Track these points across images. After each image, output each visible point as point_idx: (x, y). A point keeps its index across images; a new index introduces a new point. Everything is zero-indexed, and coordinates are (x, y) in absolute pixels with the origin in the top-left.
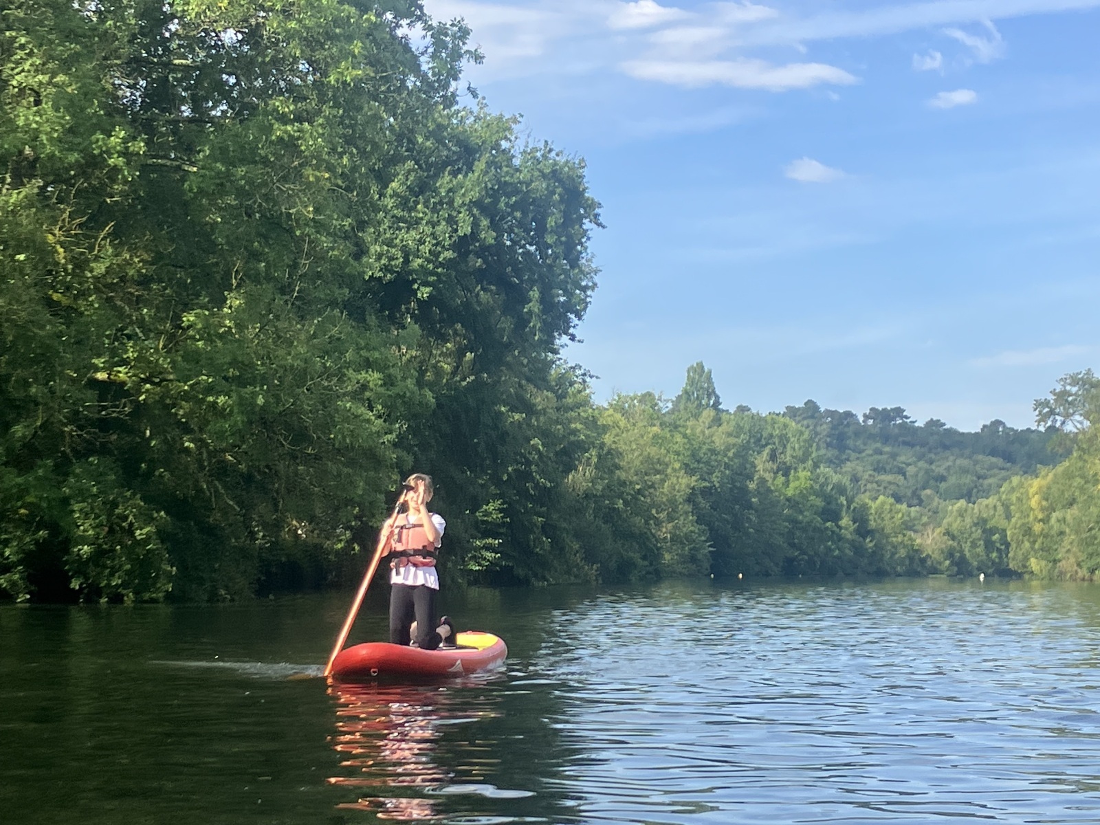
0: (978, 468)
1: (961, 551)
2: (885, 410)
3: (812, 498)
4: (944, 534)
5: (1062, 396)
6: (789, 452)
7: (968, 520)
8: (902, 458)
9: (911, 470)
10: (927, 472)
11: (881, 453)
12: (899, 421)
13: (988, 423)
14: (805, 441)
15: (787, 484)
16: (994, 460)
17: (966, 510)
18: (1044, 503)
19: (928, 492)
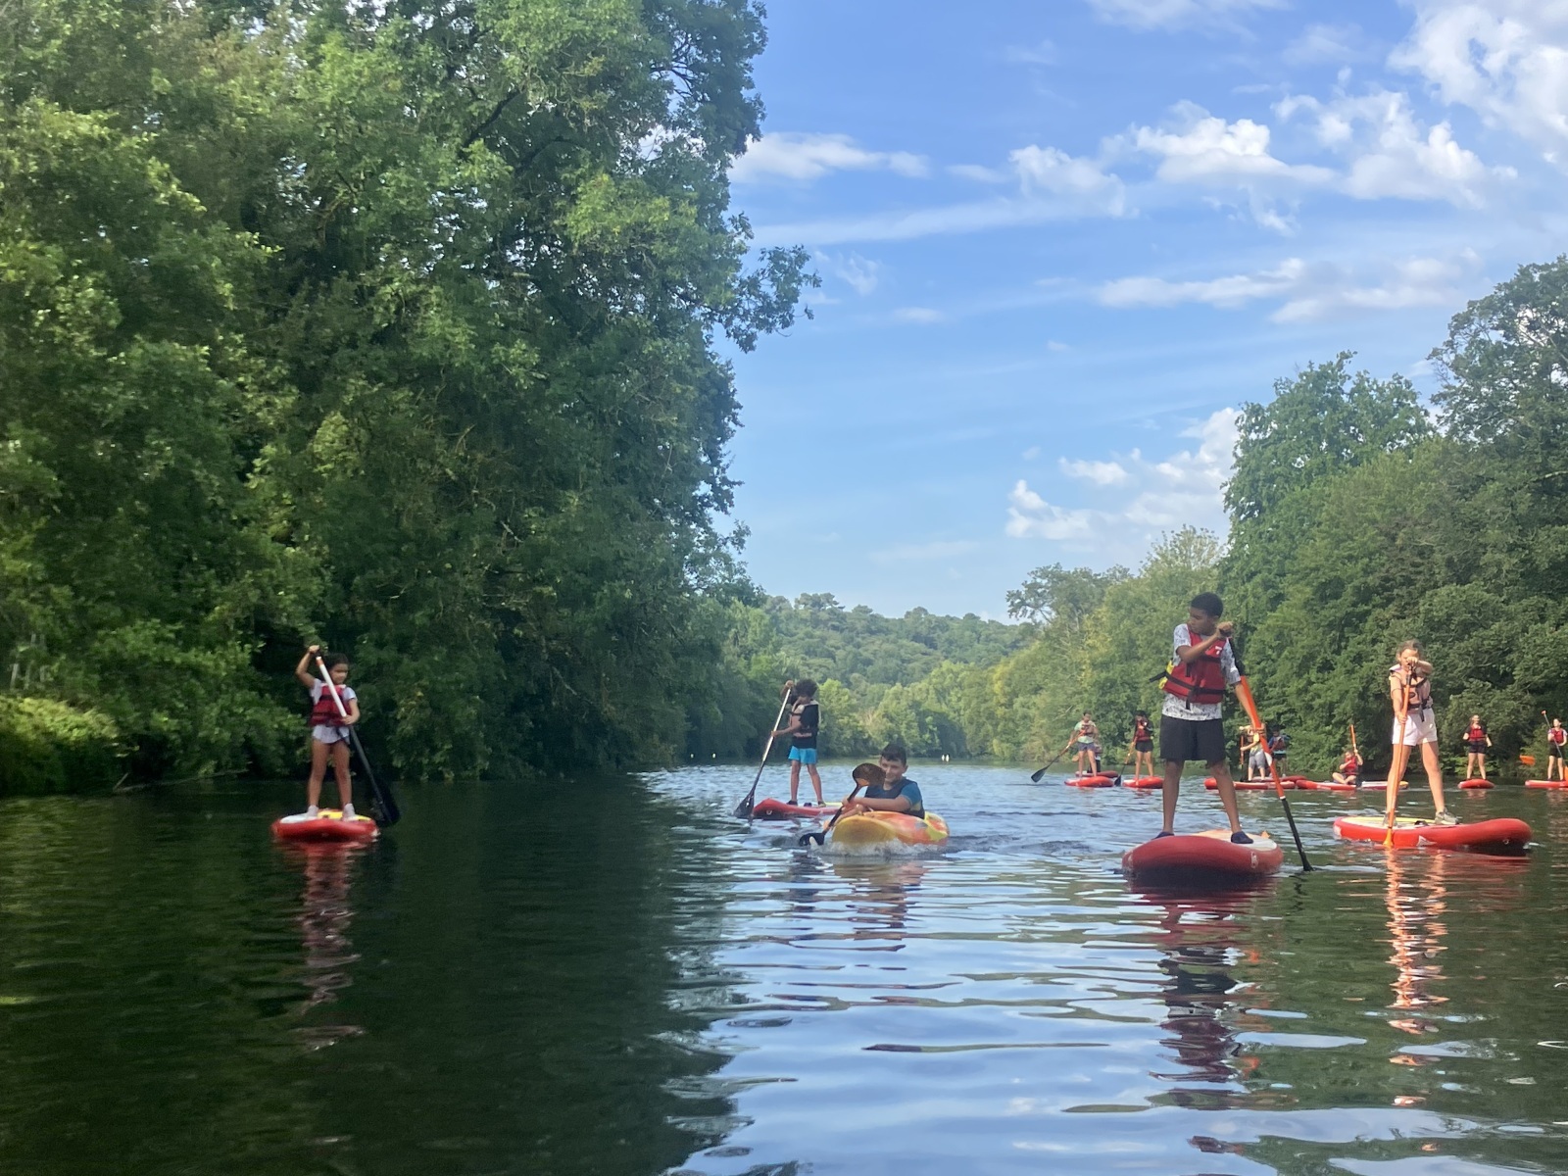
0: (902, 652)
1: (899, 733)
2: (815, 596)
3: (773, 680)
4: (884, 716)
5: (1032, 588)
6: (750, 636)
7: (904, 703)
8: (832, 642)
9: (840, 654)
10: (856, 655)
11: (812, 637)
12: (828, 607)
13: (911, 610)
14: (765, 625)
15: (748, 667)
16: (917, 645)
17: (901, 693)
18: (1007, 689)
19: (856, 675)
